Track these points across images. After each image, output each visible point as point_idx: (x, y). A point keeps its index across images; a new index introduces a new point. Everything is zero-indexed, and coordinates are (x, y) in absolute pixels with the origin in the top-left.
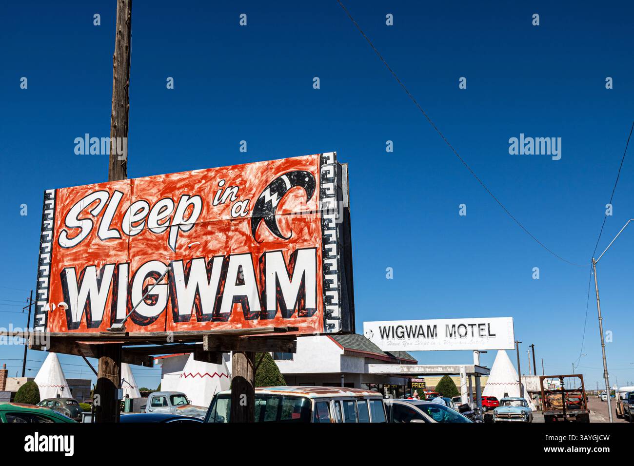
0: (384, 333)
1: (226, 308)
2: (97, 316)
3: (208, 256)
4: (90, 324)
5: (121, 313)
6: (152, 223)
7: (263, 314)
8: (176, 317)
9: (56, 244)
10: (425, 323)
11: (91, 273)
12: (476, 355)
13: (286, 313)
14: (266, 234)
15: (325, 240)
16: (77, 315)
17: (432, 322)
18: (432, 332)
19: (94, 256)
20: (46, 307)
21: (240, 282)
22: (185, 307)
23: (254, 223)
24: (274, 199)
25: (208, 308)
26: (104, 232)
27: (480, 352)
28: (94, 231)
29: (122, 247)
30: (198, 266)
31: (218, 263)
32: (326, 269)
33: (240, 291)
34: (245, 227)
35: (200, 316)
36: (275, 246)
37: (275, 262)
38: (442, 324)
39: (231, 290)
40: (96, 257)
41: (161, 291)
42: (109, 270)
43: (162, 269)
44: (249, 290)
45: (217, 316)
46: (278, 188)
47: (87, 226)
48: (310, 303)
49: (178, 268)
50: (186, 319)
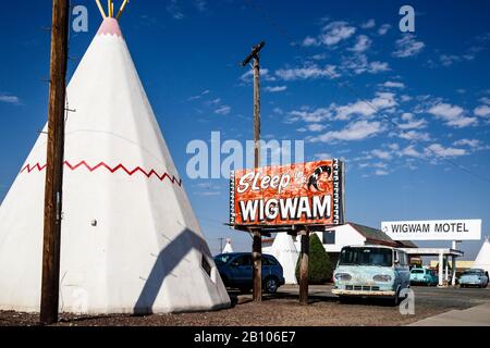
0: (395, 229)
1: (299, 216)
2: (253, 218)
3: (293, 197)
4: (250, 221)
5: (262, 217)
6: (272, 185)
7: (312, 218)
8: (282, 219)
9: (236, 191)
10: (421, 223)
11: (250, 203)
12: (454, 243)
13: (320, 218)
14: (313, 189)
15: (334, 192)
16: (245, 218)
17: (426, 223)
18: (426, 228)
19: (250, 196)
20: (234, 215)
21: (304, 206)
22: (285, 215)
23: (309, 185)
24: (316, 176)
25: (293, 216)
26: (254, 187)
27: (457, 241)
28: (250, 187)
29: (260, 193)
30: (289, 201)
31: (296, 200)
32: (334, 202)
33: (304, 210)
34: (306, 187)
35: (290, 219)
36: (316, 194)
37: (316, 200)
38: (432, 223)
39: (301, 209)
40: (251, 197)
41: (276, 209)
42: (256, 202)
43: (276, 202)
44: (307, 209)
45: (296, 218)
46: (318, 172)
47: (247, 185)
48: (328, 214)
49: (282, 201)
50: (285, 219)
